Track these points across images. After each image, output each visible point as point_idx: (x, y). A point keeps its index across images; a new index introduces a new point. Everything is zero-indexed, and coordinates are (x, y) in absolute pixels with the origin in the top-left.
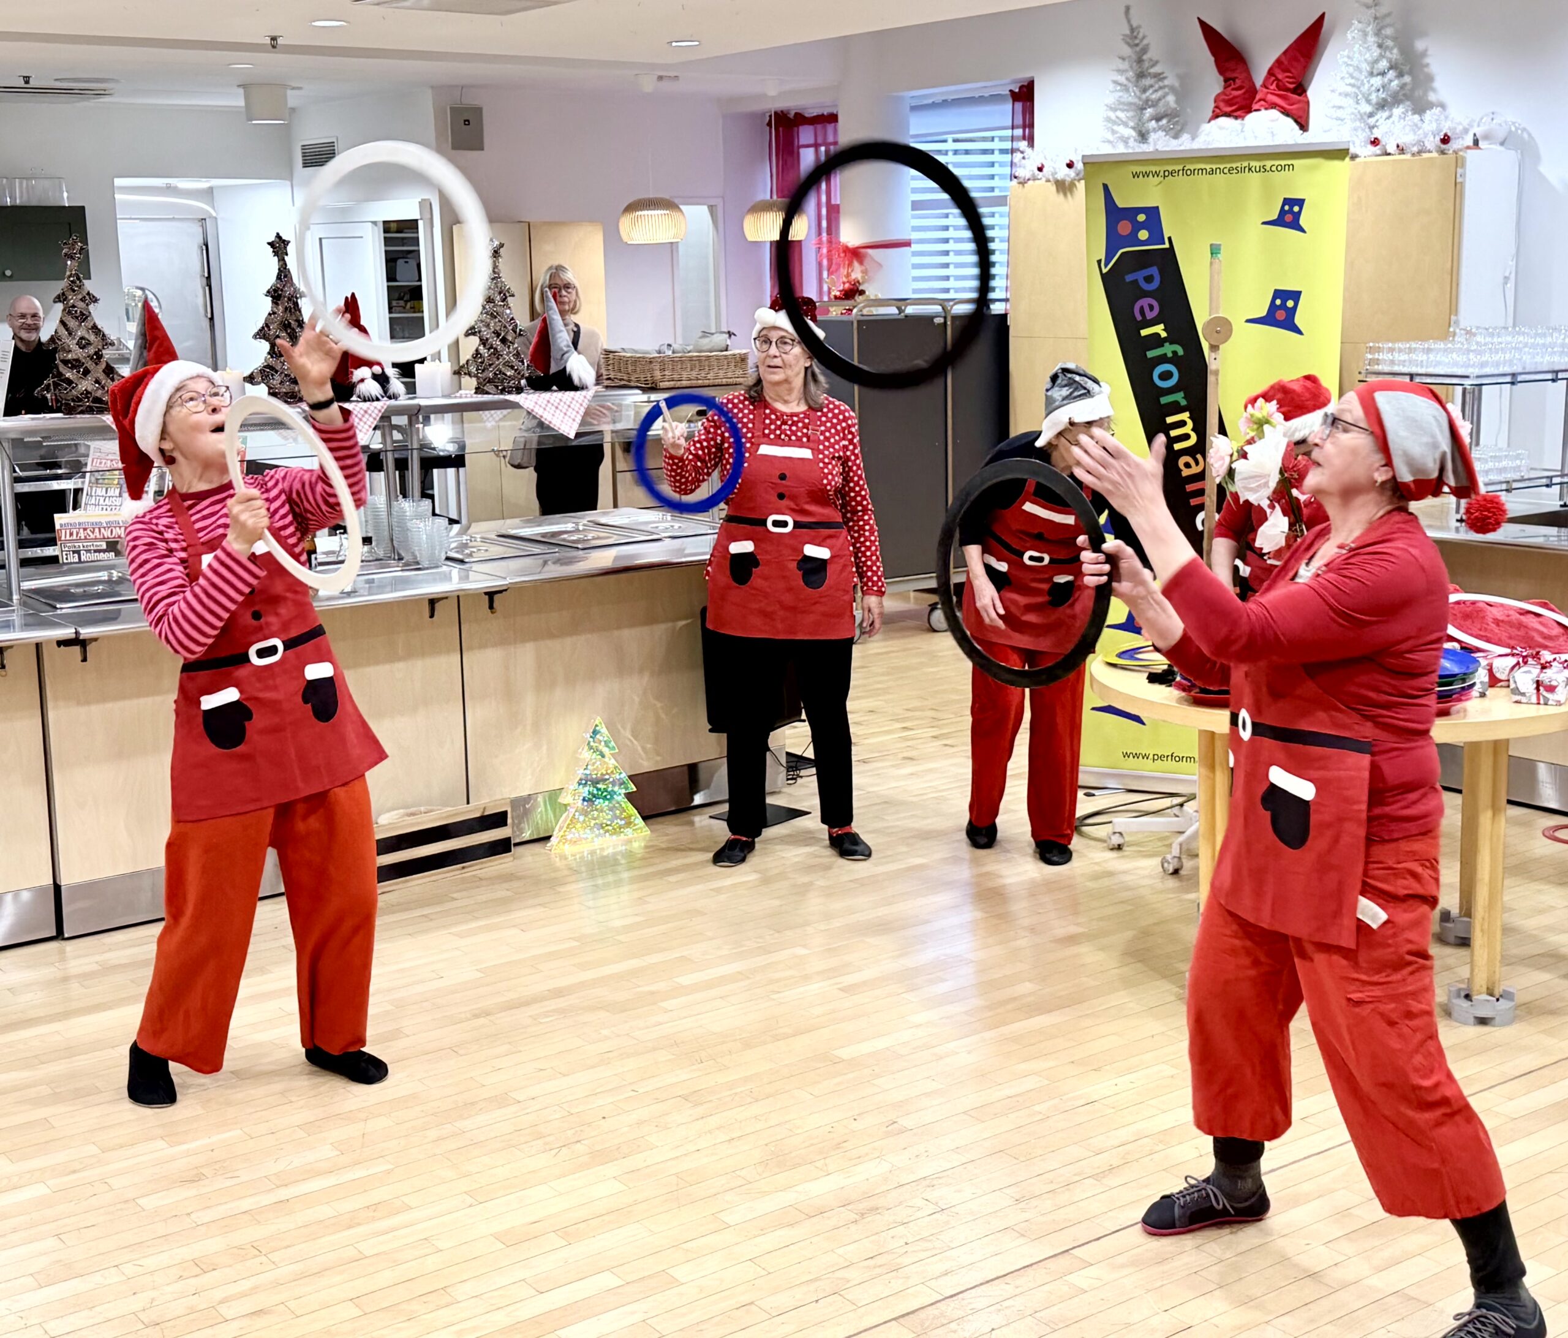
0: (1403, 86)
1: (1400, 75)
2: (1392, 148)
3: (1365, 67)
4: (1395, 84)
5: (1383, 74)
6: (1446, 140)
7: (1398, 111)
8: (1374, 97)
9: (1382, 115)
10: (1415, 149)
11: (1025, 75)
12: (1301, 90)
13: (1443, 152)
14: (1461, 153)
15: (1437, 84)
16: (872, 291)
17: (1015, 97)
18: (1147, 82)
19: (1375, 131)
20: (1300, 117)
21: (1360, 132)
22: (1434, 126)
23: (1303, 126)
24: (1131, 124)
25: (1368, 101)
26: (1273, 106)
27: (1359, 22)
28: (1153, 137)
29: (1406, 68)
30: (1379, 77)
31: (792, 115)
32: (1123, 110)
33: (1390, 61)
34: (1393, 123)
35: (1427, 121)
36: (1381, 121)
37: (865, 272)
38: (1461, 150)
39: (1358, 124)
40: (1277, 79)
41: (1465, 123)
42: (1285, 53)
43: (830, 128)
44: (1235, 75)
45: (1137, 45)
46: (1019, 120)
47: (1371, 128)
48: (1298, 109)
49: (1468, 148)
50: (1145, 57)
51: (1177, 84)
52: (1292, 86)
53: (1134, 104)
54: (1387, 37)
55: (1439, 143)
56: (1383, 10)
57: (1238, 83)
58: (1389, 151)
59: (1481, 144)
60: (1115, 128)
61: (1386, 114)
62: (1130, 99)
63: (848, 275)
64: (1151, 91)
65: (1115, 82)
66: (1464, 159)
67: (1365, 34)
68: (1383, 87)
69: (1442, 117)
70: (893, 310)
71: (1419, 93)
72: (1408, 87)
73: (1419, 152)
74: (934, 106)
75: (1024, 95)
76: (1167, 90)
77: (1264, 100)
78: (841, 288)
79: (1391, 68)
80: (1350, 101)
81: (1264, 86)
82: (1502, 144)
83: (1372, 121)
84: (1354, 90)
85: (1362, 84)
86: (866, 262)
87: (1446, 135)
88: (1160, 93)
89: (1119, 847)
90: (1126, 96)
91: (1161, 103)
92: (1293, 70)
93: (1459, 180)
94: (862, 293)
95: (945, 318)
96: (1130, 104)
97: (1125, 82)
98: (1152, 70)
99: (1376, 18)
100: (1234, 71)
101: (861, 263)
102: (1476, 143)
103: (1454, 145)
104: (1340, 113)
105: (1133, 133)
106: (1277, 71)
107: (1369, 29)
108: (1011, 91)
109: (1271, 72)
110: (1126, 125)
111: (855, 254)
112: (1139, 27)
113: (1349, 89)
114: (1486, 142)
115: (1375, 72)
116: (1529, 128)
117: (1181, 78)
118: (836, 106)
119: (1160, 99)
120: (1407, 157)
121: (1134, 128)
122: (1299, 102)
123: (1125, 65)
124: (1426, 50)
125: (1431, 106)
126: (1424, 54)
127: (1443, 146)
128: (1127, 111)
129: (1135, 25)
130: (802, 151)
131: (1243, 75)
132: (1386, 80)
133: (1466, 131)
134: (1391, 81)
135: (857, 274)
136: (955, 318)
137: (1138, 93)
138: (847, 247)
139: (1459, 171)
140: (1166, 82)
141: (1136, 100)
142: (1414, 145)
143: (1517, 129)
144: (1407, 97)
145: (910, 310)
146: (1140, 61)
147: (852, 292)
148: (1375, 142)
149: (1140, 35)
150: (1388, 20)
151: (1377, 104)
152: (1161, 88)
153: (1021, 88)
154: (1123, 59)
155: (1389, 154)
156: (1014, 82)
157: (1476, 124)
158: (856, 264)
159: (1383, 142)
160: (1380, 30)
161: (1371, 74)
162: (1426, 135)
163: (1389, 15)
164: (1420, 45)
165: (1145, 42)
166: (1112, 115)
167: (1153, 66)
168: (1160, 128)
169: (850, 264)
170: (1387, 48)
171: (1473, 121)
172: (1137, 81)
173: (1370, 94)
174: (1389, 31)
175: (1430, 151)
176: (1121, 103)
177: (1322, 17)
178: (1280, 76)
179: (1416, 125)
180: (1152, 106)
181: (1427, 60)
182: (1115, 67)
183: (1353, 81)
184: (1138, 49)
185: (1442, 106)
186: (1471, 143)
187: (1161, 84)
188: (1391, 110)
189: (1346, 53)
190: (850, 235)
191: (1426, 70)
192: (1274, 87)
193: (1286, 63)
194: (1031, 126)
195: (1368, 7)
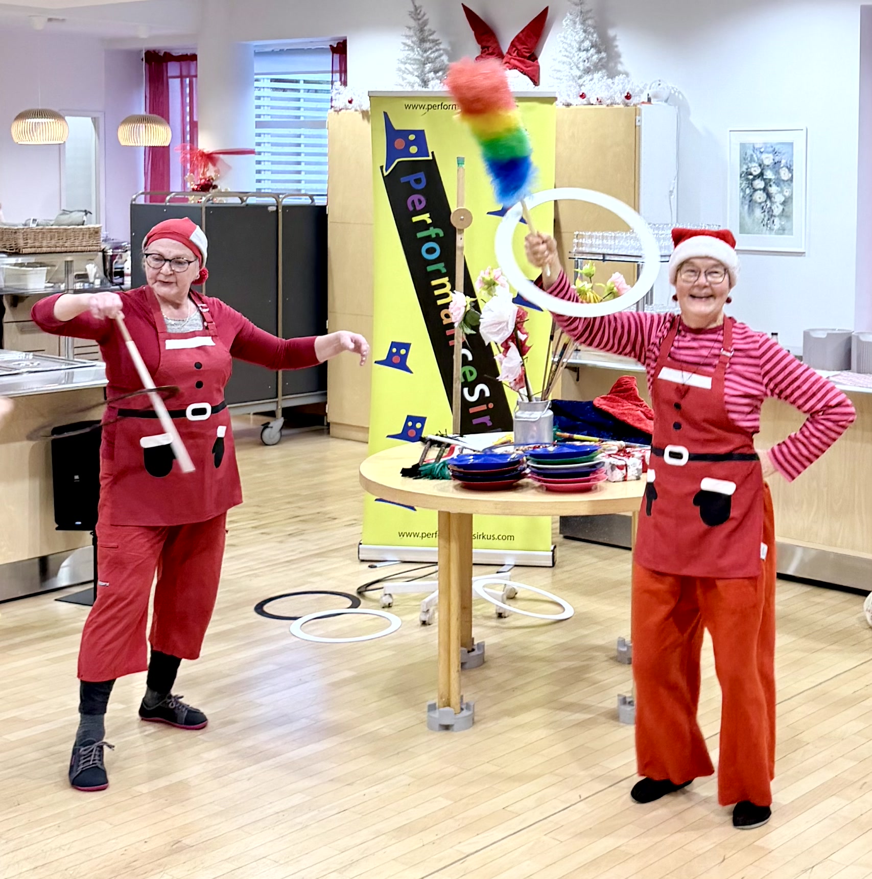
0: (600, 60)
1: (599, 52)
2: (594, 101)
3: (576, 45)
4: (595, 58)
5: (587, 50)
6: (628, 97)
7: (597, 76)
8: (581, 66)
9: (587, 78)
10: (609, 102)
11: (341, 35)
12: (534, 58)
13: (627, 105)
14: (638, 106)
15: (622, 60)
16: (222, 186)
17: (334, 50)
18: (428, 45)
19: (582, 88)
20: (534, 76)
21: (572, 88)
22: (621, 86)
23: (536, 82)
24: (416, 74)
25: (578, 68)
26: (515, 67)
27: (571, 14)
28: (431, 84)
29: (603, 48)
30: (585, 52)
31: (162, 54)
32: (410, 64)
33: (591, 41)
34: (594, 83)
35: (616, 84)
36: (587, 82)
37: (217, 172)
38: (638, 104)
39: (571, 83)
40: (517, 49)
41: (641, 86)
42: (522, 32)
43: (193, 64)
44: (489, 44)
45: (419, 19)
46: (337, 68)
47: (581, 86)
48: (532, 70)
49: (643, 103)
50: (425, 28)
51: (449, 49)
52: (528, 55)
53: (419, 60)
54: (589, 26)
55: (624, 98)
56: (586, 8)
57: (490, 49)
58: (592, 103)
59: (652, 101)
60: (405, 76)
61: (590, 77)
62: (415, 57)
63: (204, 174)
64: (430, 52)
65: (404, 44)
66: (640, 110)
67: (575, 23)
68: (588, 59)
69: (626, 81)
70: (236, 201)
71: (611, 64)
72: (604, 60)
73: (612, 104)
74: (273, 53)
75: (340, 49)
76: (442, 52)
77: (509, 63)
78: (199, 183)
79: (592, 47)
80: (567, 67)
81: (508, 53)
82: (666, 101)
83: (580, 81)
84: (568, 60)
85: (574, 56)
86: (219, 164)
87: (628, 93)
88: (436, 54)
89: (389, 606)
90: (412, 54)
91: (438, 60)
92: (528, 44)
93: (638, 124)
94: (215, 187)
95: (277, 207)
96: (415, 60)
97: (412, 45)
98: (431, 38)
99: (581, 12)
100: (488, 41)
101: (214, 165)
102: (649, 100)
103: (633, 101)
104: (558, 75)
105: (418, 80)
106: (517, 44)
107: (578, 19)
108: (331, 46)
109: (513, 44)
110: (412, 73)
111: (210, 158)
112: (421, 7)
113: (565, 59)
114: (655, 100)
115: (582, 49)
116: (683, 92)
117: (452, 44)
118: (196, 49)
119: (436, 58)
120: (604, 106)
121: (418, 76)
122: (533, 66)
123: (411, 33)
124: (615, 36)
125: (619, 73)
126: (614, 39)
127: (627, 101)
128: (413, 64)
129: (417, 5)
130: (170, 80)
131: (494, 45)
132: (589, 55)
133: (642, 91)
134: (592, 56)
135: (211, 172)
136: (285, 208)
137: (421, 53)
138: (203, 153)
139: (638, 118)
140: (441, 46)
141: (419, 57)
142: (608, 99)
143: (675, 92)
144: (604, 67)
145: (252, 201)
146: (422, 30)
147: (206, 187)
148: (583, 96)
149: (422, 13)
150: (590, 15)
151: (584, 70)
152: (437, 50)
153: (338, 44)
154: (410, 28)
155: (592, 104)
156: (334, 39)
157: (648, 87)
158: (210, 165)
159: (588, 96)
160: (584, 21)
161: (580, 50)
162: (615, 93)
163: (591, 10)
164: (611, 33)
165: (425, 18)
166: (403, 67)
167: (430, 35)
168: (437, 78)
169: (206, 166)
170: (589, 33)
171: (646, 85)
172: (420, 45)
173: (579, 63)
174: (590, 22)
175: (618, 104)
176: (408, 59)
177: (546, 10)
178: (519, 47)
179: (609, 86)
180: (432, 62)
181: (617, 43)
182: (404, 34)
183: (567, 54)
184: (420, 22)
185: (627, 74)
186: (646, 100)
187: (437, 47)
188: (593, 74)
189: (562, 35)
190: (206, 144)
191: (616, 49)
192: (515, 54)
193: (523, 38)
194: (345, 71)
195: (576, 5)
